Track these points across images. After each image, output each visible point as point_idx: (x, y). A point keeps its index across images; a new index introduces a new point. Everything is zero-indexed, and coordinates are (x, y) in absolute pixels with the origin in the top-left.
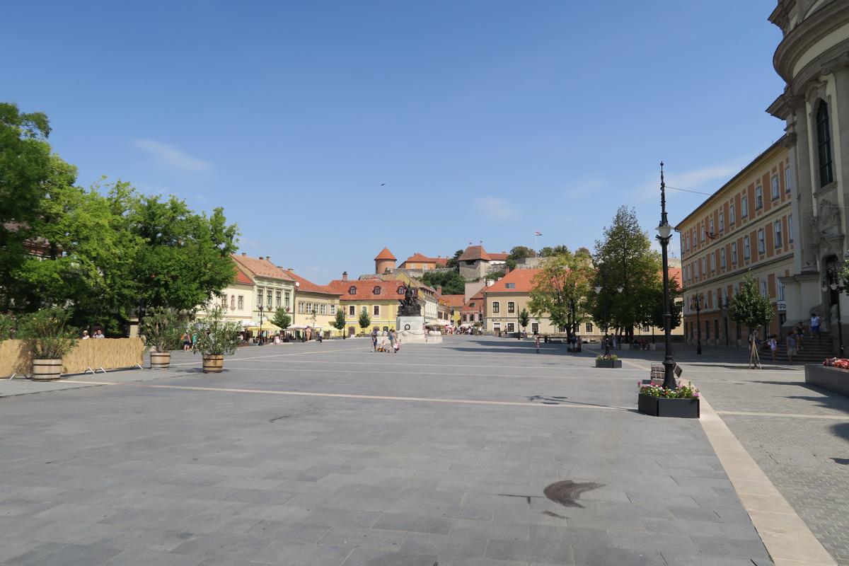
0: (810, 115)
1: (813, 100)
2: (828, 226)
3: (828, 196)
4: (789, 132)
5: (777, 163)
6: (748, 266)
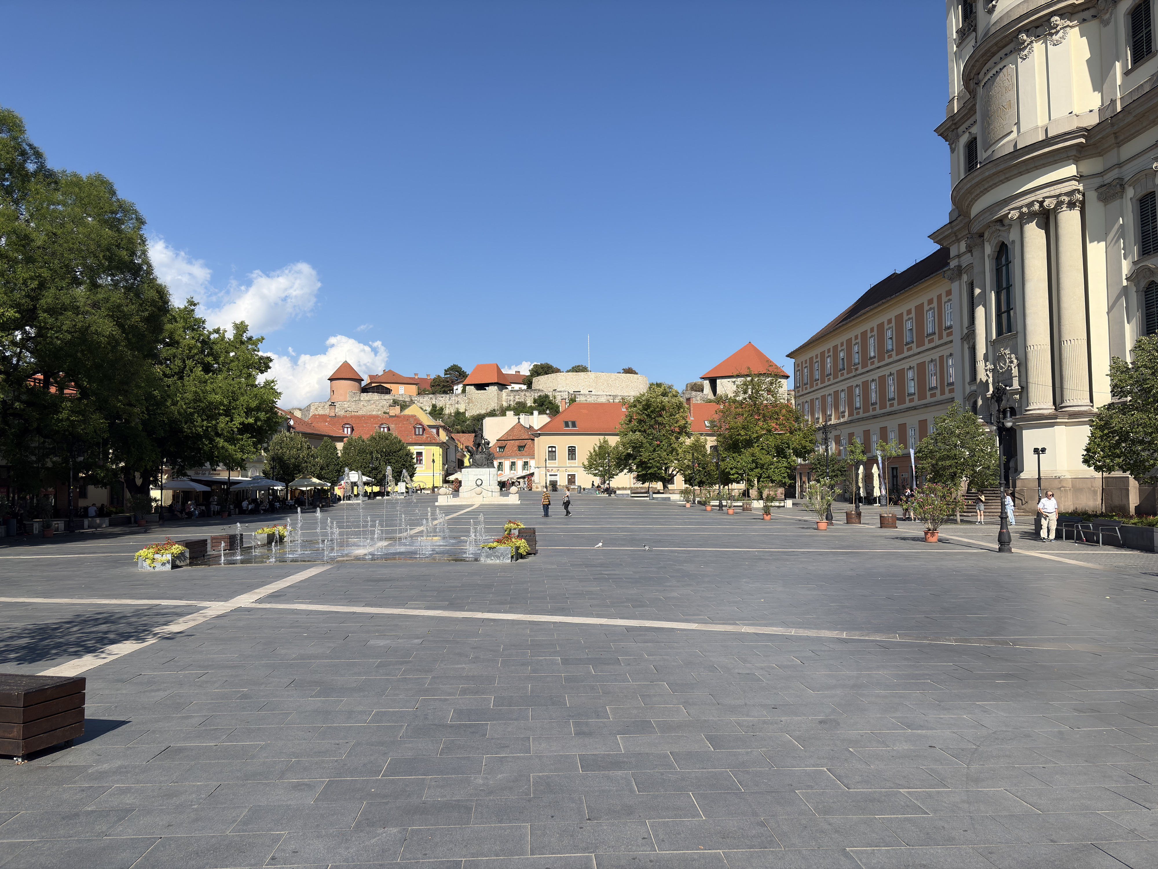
0: (989, 256)
1: (994, 242)
2: (1006, 377)
3: (1007, 345)
4: (953, 264)
5: (933, 294)
6: (893, 409)
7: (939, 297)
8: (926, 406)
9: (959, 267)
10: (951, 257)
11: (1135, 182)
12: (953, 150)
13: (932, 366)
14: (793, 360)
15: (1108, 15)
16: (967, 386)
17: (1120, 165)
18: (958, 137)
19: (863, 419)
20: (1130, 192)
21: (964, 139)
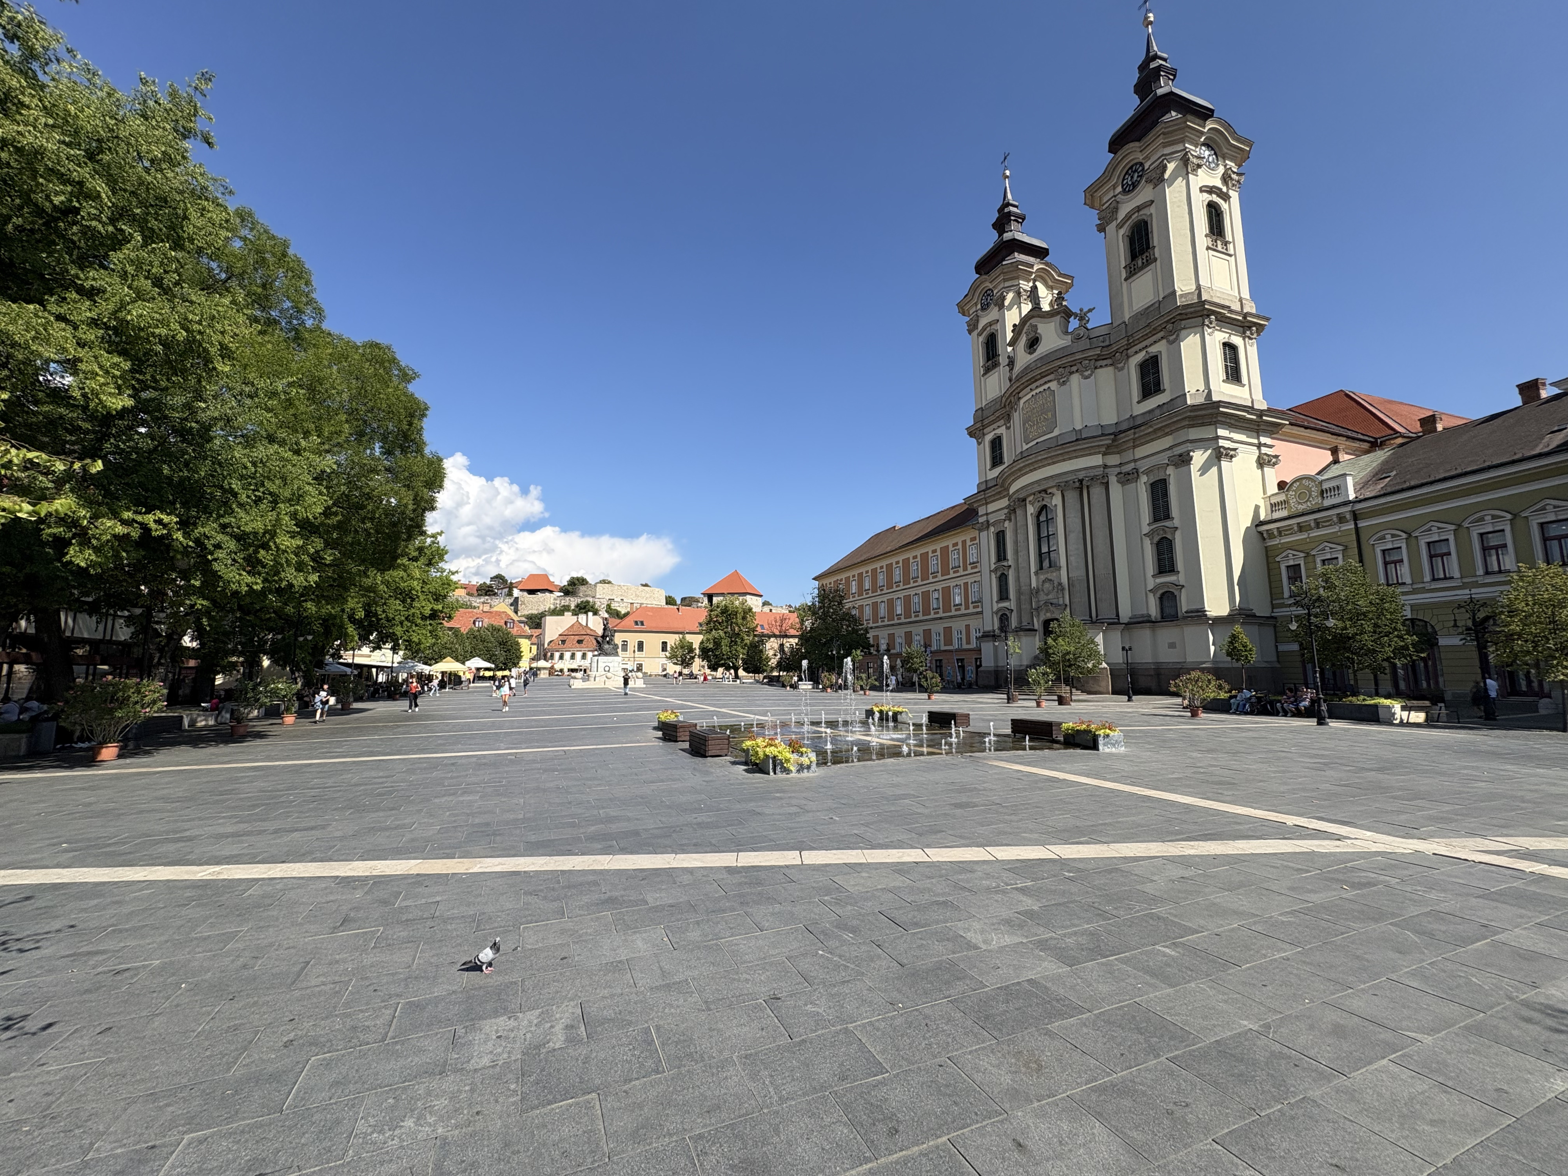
1: (1038, 505)
2: (1050, 597)
3: (1053, 576)
4: (981, 520)
5: (959, 539)
6: (917, 619)
7: (964, 542)
8: (951, 617)
9: (988, 521)
10: (980, 514)
11: (1147, 472)
12: (979, 444)
13: (957, 590)
14: (817, 582)
15: (1122, 364)
16: (995, 604)
17: (1135, 461)
18: (984, 435)
19: (888, 626)
20: (1144, 479)
21: (989, 437)
